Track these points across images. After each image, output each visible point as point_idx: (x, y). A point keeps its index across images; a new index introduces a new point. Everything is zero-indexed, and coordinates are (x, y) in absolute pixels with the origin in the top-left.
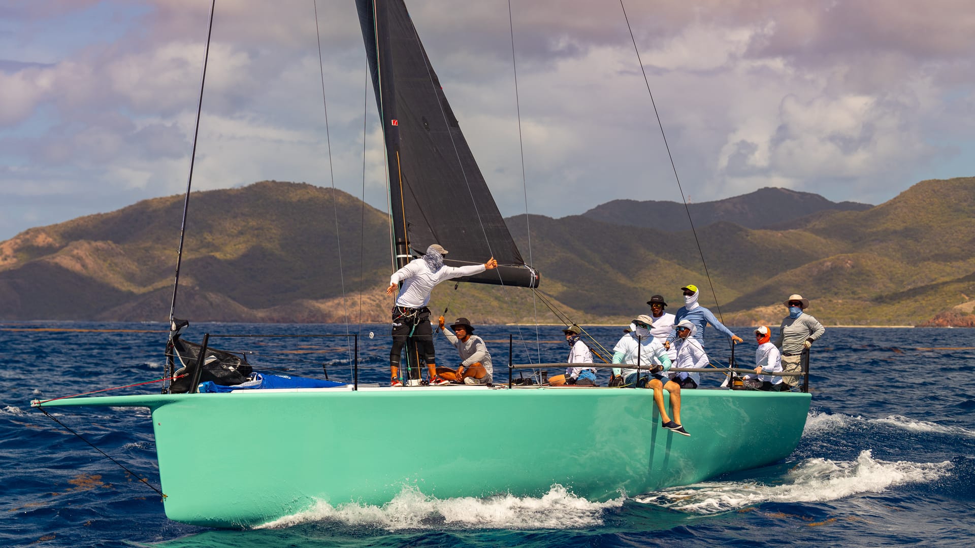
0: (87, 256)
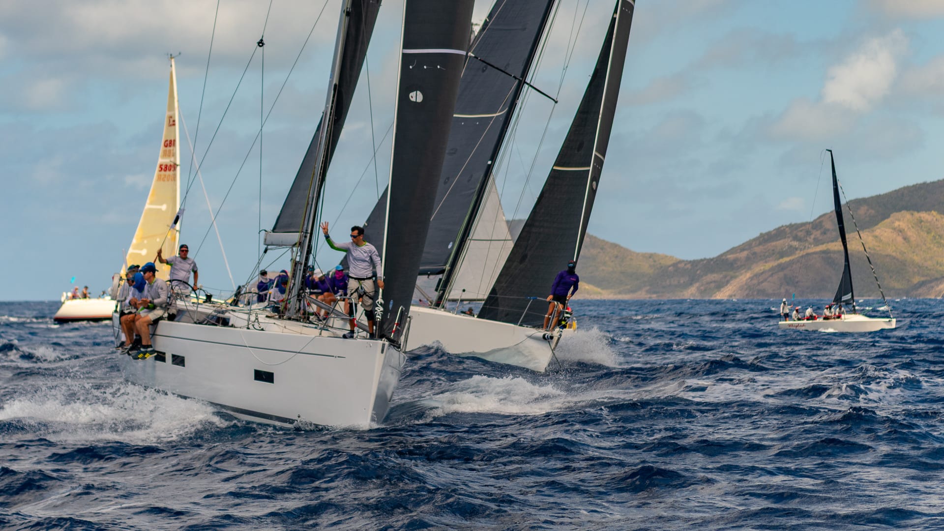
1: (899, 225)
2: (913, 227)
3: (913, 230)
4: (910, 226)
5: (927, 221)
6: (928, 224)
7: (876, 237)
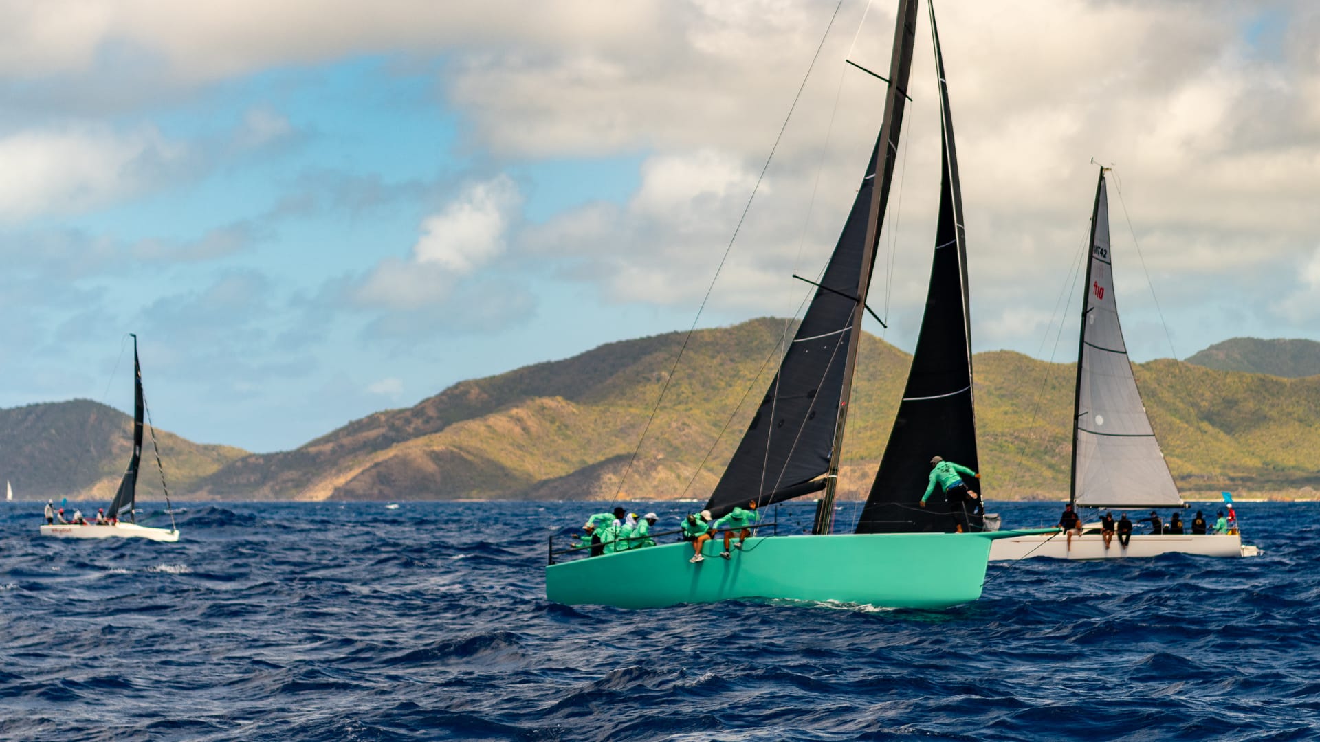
0: (529, 416)
1: (517, 413)
2: (533, 415)
3: (533, 418)
4: (530, 414)
5: (550, 408)
6: (552, 412)
7: (489, 427)
